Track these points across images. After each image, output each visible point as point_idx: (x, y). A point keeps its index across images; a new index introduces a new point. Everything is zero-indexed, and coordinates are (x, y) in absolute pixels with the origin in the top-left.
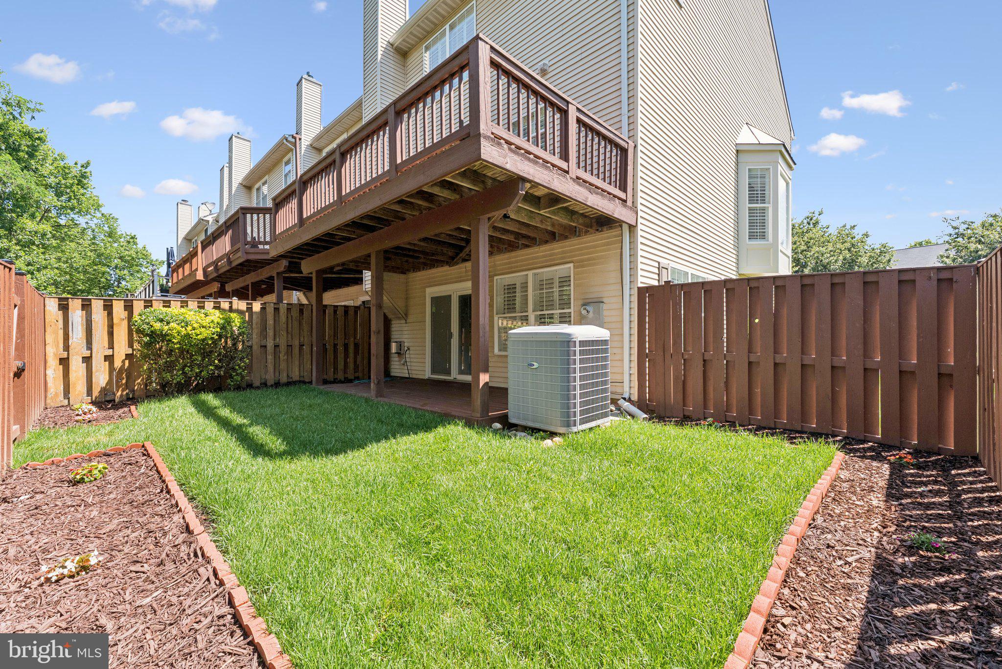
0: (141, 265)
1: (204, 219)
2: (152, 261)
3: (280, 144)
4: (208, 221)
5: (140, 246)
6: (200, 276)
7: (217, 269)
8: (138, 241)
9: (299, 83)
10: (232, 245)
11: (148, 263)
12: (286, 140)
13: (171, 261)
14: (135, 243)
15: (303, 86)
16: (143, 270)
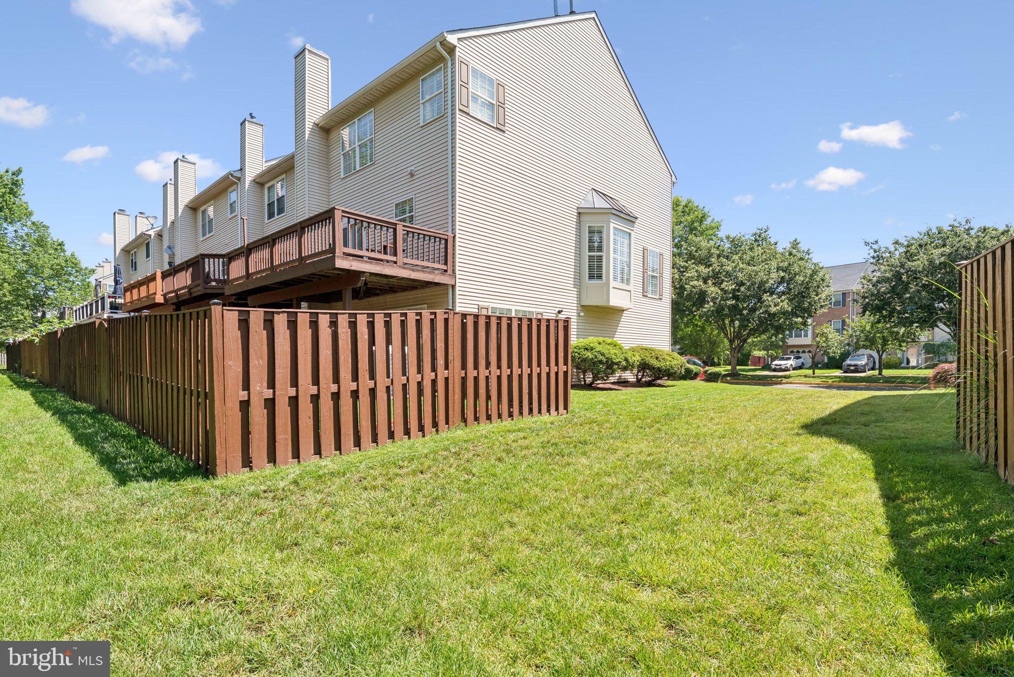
0: (70, 274)
1: (146, 233)
2: (81, 269)
3: (225, 178)
4: (150, 236)
5: (68, 254)
6: (159, 299)
7: (177, 296)
8: (66, 248)
9: (243, 123)
10: (193, 280)
11: (77, 271)
12: (232, 175)
13: (118, 279)
14: (63, 251)
15: (247, 127)
16: (72, 278)
